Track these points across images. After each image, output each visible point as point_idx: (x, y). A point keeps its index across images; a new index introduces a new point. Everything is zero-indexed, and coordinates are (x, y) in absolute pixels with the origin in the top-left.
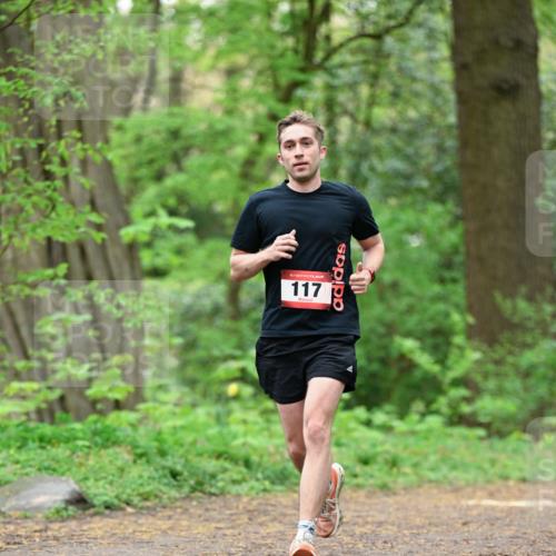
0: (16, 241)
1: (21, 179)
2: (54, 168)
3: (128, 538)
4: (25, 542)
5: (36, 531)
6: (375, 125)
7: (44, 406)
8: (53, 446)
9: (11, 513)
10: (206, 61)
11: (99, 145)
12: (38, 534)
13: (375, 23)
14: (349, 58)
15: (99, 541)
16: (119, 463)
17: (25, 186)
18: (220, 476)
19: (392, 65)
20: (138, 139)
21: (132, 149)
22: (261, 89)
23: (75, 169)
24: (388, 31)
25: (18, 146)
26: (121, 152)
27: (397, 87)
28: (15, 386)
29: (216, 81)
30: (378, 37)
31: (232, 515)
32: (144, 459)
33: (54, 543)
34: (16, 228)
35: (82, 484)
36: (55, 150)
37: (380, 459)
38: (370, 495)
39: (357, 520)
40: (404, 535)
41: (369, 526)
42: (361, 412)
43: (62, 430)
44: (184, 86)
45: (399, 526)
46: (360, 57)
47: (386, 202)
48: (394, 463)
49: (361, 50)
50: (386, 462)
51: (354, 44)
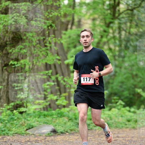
0: (38, 64)
1: (39, 47)
2: (47, 44)
3: (67, 141)
4: (40, 142)
5: (43, 139)
6: (131, 33)
7: (45, 107)
8: (47, 117)
9: (37, 134)
10: (87, 17)
11: (59, 39)
12: (43, 140)
13: (131, 7)
14: (124, 16)
15: (59, 142)
16: (64, 121)
17: (40, 49)
18: (91, 125)
19: (136, 18)
20: (70, 37)
21: (68, 40)
22: (102, 24)
23: (53, 45)
24: (134, 8)
25: (38, 39)
26: (65, 40)
27: (137, 23)
28: (37, 101)
29: (90, 22)
30: (132, 10)
31: (94, 135)
32: (71, 120)
33: (47, 142)
34: (38, 60)
35: (55, 127)
36: (48, 40)
37: (133, 120)
38: (130, 130)
39: (126, 136)
40: (139, 140)
41: (130, 138)
42: (128, 108)
43: (50, 113)
44: (81, 23)
45: (138, 138)
46: (127, 16)
47: (134, 53)
48: (136, 121)
49: (128, 14)
50: (134, 121)
51: (126, 12)
